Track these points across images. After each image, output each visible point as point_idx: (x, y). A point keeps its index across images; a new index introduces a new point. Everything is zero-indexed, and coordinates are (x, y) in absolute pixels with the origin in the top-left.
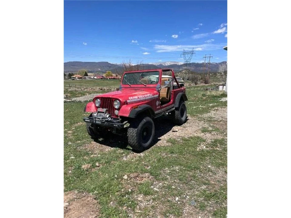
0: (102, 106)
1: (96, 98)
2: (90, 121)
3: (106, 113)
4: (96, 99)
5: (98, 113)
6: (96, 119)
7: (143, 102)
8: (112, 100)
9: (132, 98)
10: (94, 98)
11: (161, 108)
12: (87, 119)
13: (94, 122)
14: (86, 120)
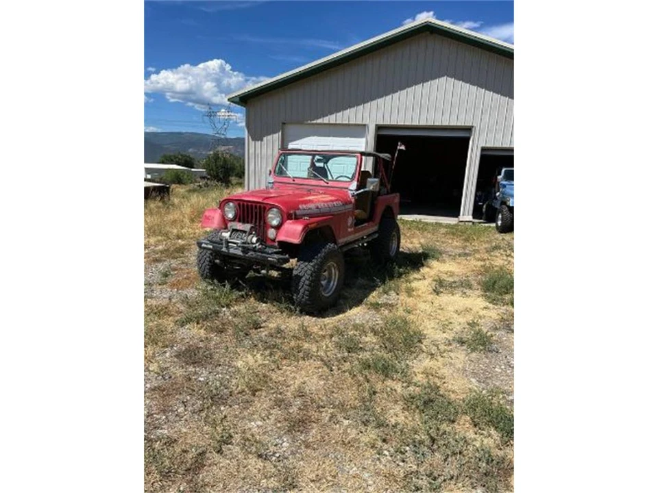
0: (239, 218)
1: (228, 201)
2: (213, 247)
3: (250, 233)
4: (227, 203)
5: (232, 233)
6: (230, 244)
7: (318, 217)
8: (265, 208)
9: (304, 206)
10: (221, 200)
11: (355, 232)
12: (207, 244)
13: (224, 249)
14: (203, 245)
